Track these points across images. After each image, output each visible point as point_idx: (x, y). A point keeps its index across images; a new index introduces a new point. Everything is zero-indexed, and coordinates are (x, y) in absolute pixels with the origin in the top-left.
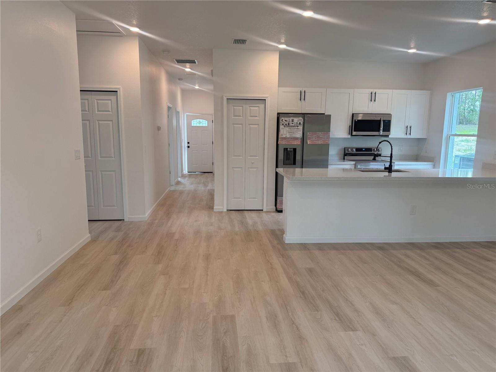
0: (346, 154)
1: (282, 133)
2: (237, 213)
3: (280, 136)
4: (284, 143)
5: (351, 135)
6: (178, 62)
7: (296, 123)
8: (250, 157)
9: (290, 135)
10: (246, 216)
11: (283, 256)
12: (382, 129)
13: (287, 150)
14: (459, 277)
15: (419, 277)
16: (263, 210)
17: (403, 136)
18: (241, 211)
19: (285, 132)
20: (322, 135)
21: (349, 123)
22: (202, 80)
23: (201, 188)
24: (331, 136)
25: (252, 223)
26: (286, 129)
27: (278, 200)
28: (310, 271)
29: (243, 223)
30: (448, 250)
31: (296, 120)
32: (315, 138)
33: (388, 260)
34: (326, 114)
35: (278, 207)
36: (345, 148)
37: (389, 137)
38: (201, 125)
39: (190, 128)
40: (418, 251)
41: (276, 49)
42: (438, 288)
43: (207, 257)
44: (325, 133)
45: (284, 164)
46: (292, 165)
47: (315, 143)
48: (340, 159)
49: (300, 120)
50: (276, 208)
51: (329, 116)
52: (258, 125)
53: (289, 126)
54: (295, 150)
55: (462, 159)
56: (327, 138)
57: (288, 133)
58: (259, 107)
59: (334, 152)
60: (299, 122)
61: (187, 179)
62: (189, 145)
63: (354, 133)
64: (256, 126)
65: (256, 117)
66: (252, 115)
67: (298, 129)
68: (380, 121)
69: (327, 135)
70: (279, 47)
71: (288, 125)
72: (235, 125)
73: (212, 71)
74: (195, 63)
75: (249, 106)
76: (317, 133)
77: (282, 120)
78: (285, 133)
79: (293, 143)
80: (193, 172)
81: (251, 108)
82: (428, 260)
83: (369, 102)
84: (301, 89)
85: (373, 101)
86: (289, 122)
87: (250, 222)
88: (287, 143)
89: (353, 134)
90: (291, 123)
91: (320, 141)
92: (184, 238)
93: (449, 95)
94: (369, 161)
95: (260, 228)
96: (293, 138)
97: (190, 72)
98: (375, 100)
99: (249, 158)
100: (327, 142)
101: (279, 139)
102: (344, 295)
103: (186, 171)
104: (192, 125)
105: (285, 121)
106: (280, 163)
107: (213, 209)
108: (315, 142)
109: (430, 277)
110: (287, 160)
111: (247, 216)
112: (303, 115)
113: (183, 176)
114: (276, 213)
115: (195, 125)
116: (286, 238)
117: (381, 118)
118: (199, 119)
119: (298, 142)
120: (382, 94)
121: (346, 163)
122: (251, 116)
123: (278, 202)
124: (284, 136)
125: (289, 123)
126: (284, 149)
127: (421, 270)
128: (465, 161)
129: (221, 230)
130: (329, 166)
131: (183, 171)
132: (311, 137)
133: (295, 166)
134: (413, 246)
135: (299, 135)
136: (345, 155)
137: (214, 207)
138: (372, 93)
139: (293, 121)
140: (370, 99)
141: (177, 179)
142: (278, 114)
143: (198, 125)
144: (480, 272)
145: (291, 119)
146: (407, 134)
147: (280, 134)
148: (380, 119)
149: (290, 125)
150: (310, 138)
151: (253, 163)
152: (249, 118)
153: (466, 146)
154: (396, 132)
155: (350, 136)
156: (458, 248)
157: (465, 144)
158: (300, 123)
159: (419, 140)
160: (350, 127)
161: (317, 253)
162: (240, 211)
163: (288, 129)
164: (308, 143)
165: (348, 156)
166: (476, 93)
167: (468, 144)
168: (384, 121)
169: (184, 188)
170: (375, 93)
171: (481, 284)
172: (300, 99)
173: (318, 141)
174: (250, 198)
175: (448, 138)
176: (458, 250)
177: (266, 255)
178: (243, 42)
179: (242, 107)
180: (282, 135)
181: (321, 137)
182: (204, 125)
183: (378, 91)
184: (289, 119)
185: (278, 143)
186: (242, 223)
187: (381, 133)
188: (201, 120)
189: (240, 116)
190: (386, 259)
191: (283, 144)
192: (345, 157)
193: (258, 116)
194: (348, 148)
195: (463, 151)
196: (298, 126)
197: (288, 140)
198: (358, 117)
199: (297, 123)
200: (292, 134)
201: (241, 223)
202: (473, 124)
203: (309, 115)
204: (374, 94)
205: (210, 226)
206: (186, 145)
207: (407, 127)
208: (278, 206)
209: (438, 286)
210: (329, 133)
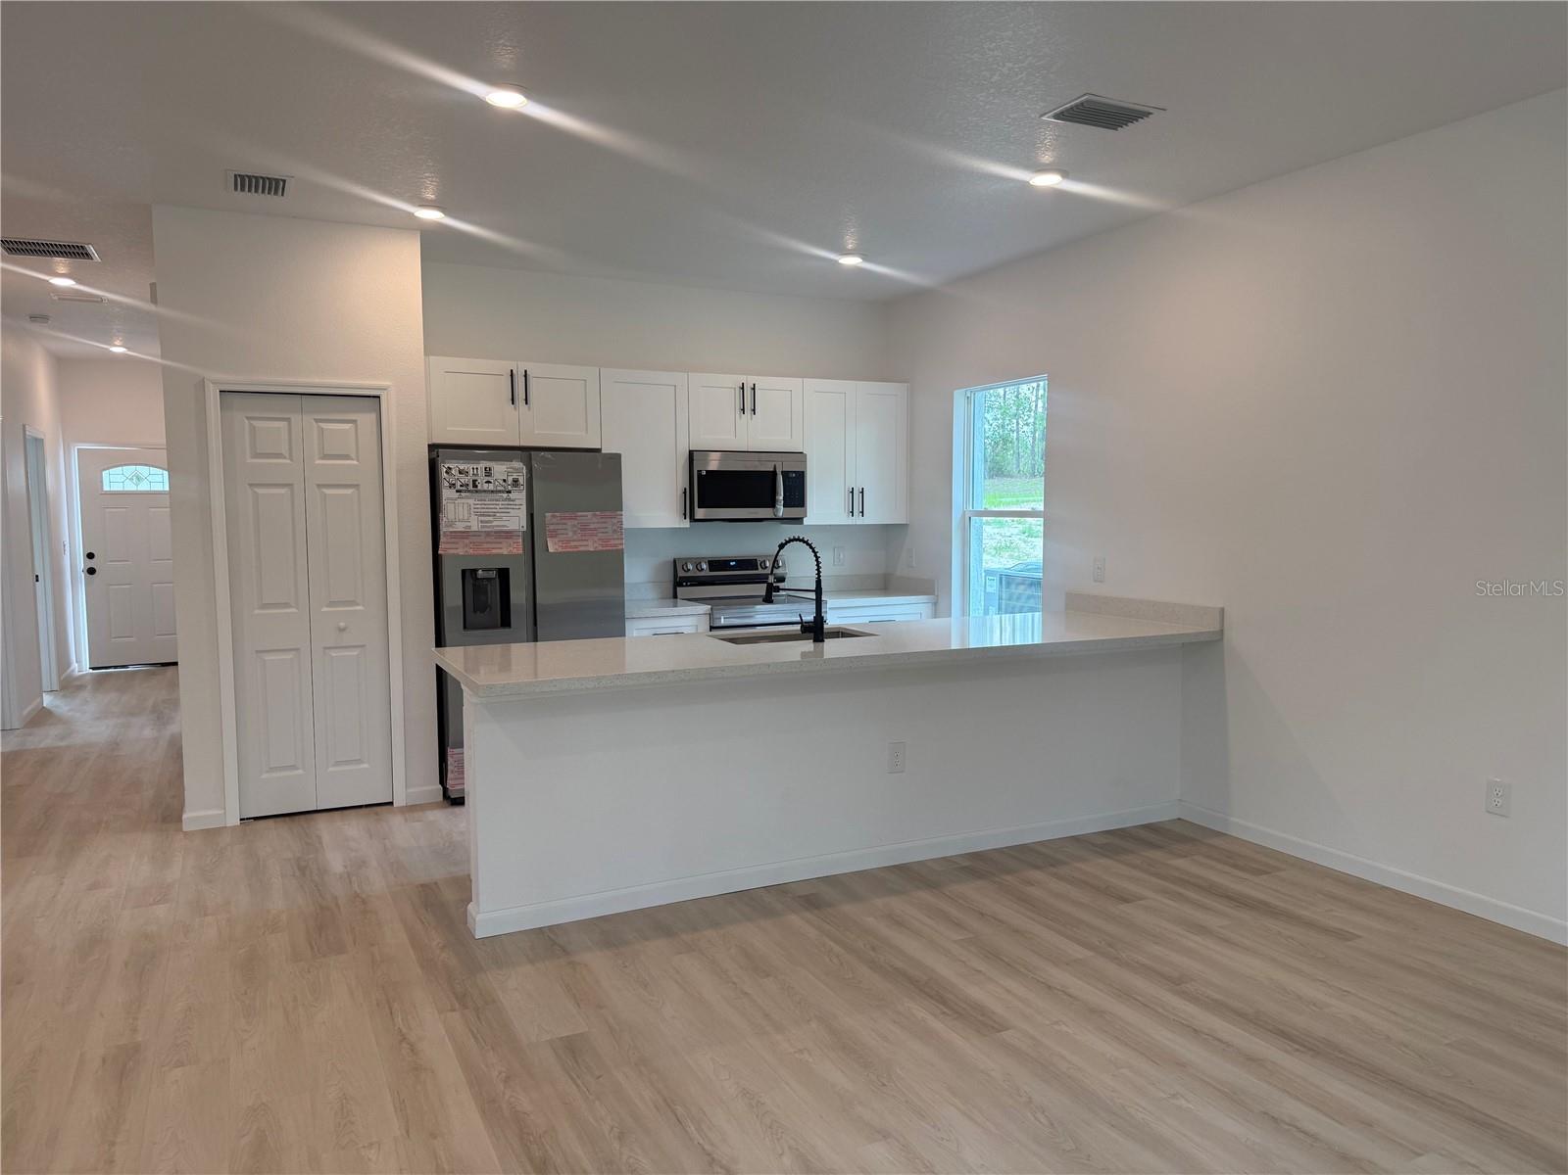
0: (682, 581)
1: (451, 516)
2: (282, 825)
3: (443, 529)
4: (461, 552)
5: (690, 518)
6: (10, 250)
7: (501, 482)
8: (327, 606)
9: (482, 522)
10: (319, 838)
11: (462, 1000)
12: (781, 498)
13: (476, 575)
14: (1059, 976)
15: (943, 1002)
16: (391, 803)
17: (843, 519)
18: (302, 817)
19: (462, 513)
20: (595, 520)
21: (682, 481)
22: (133, 323)
23: (143, 732)
24: (628, 523)
25: (345, 867)
26: (463, 501)
27: (450, 761)
28: (572, 1049)
29: (306, 870)
30: (1009, 878)
31: (500, 469)
32: (575, 532)
33: (837, 948)
34: (603, 451)
35: (453, 786)
36: (675, 561)
37: (802, 523)
38: (144, 487)
39: (96, 500)
40: (925, 896)
41: (409, 225)
42: (1005, 1035)
43: (124, 1065)
44: (608, 513)
45: (465, 627)
46: (494, 627)
47: (576, 547)
48: (662, 598)
49: (516, 469)
50: (445, 790)
51: (616, 459)
52: (356, 486)
53: (477, 492)
54: (504, 574)
55: (1004, 579)
56: (615, 531)
57: (474, 518)
58: (354, 422)
59: (639, 574)
60: (510, 479)
61: (85, 694)
62: (92, 563)
63: (700, 513)
64: (349, 491)
65: (347, 457)
66: (329, 453)
67: (510, 500)
68: (774, 473)
69: (615, 521)
70: (417, 214)
71: (471, 487)
72: (260, 491)
73: (153, 286)
74: (88, 255)
75: (317, 421)
76: (580, 514)
77: (450, 468)
78: (461, 517)
79: (494, 551)
80: (116, 667)
81: (324, 425)
82: (958, 925)
83: (737, 416)
84: (511, 365)
85: (749, 412)
86: (476, 478)
87: (336, 862)
88: (471, 551)
89: (696, 517)
90: (481, 479)
91: (590, 543)
92: (19, 983)
93: (959, 397)
94: (750, 600)
95: (376, 882)
96: (496, 532)
97: (73, 289)
98: (754, 410)
99: (325, 609)
100: (615, 545)
101: (442, 539)
102: (701, 1141)
103: (81, 663)
104: (106, 488)
105: (460, 473)
106: (453, 623)
107: (180, 820)
108: (573, 544)
109: (975, 993)
110: (478, 613)
111: (326, 838)
112: (526, 452)
113: (69, 686)
114: (446, 807)
115: (117, 488)
116: (477, 919)
117: (775, 466)
118: (136, 465)
119: (516, 548)
120: (774, 390)
121: (680, 610)
122: (325, 457)
123: (450, 768)
124: (460, 527)
125: (474, 481)
126: (464, 572)
127: (945, 970)
128: (1013, 588)
129: (206, 915)
130: (628, 624)
131: (69, 665)
132: (557, 527)
133: (507, 630)
134: (909, 876)
135: (517, 520)
136: (679, 582)
137: (184, 816)
138: (743, 388)
139: (488, 472)
140: (739, 406)
141: (39, 700)
142: (432, 447)
143: (130, 487)
144: (1110, 945)
145: (482, 465)
146: (852, 512)
147: (444, 519)
148: (772, 469)
149: (479, 487)
150: (555, 531)
151: (342, 630)
152: (318, 462)
153: (999, 537)
154: (823, 507)
155: (686, 524)
156: (1037, 867)
157: (996, 531)
158: (516, 481)
159: (887, 530)
160: (685, 493)
161: (598, 962)
162: (297, 818)
163: (471, 502)
164: (551, 550)
165: (687, 586)
166: (1005, 392)
167: (1002, 531)
168: (785, 474)
169: (62, 738)
170: (754, 389)
171: (1125, 994)
172: (513, 400)
173: (585, 543)
174: (338, 763)
175: (966, 523)
176: (1037, 875)
177: (396, 1006)
178: (274, 185)
179: (286, 423)
180: (451, 524)
181: (595, 529)
182: (158, 487)
183: (761, 382)
184: (476, 468)
185: (440, 552)
186: (303, 870)
187: (781, 510)
188: (143, 470)
189: (279, 456)
190: (832, 943)
191: (458, 555)
192: (678, 588)
193: (353, 456)
194: (686, 561)
195: (994, 552)
196: (509, 492)
197: (475, 539)
198: (706, 461)
199: (504, 481)
200: (491, 518)
201: (298, 873)
202: (1005, 476)
203: (548, 455)
204: (749, 389)
205: (158, 903)
206: (81, 564)
207: (852, 492)
208: (450, 783)
209: (1003, 1027)
210: (619, 513)
